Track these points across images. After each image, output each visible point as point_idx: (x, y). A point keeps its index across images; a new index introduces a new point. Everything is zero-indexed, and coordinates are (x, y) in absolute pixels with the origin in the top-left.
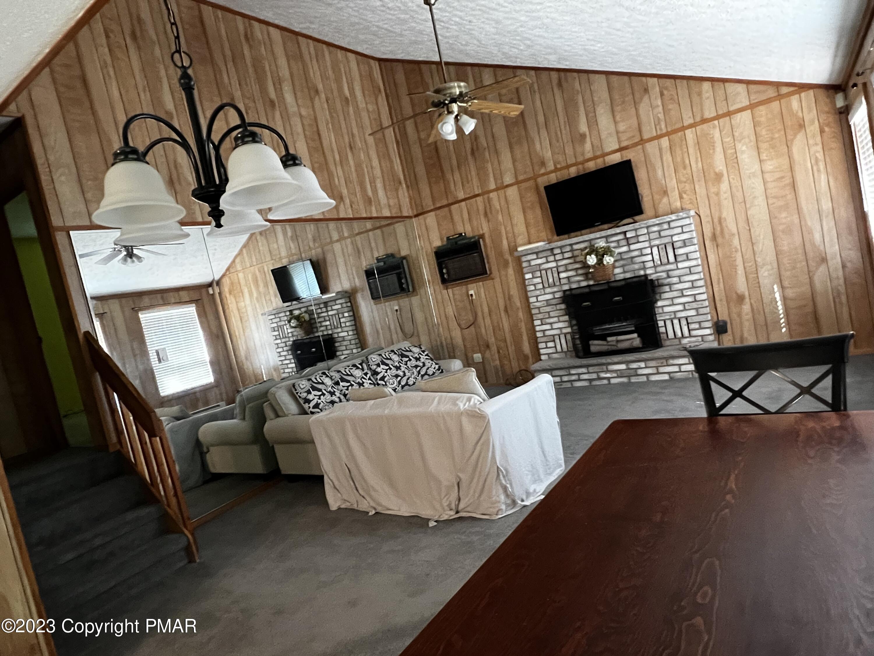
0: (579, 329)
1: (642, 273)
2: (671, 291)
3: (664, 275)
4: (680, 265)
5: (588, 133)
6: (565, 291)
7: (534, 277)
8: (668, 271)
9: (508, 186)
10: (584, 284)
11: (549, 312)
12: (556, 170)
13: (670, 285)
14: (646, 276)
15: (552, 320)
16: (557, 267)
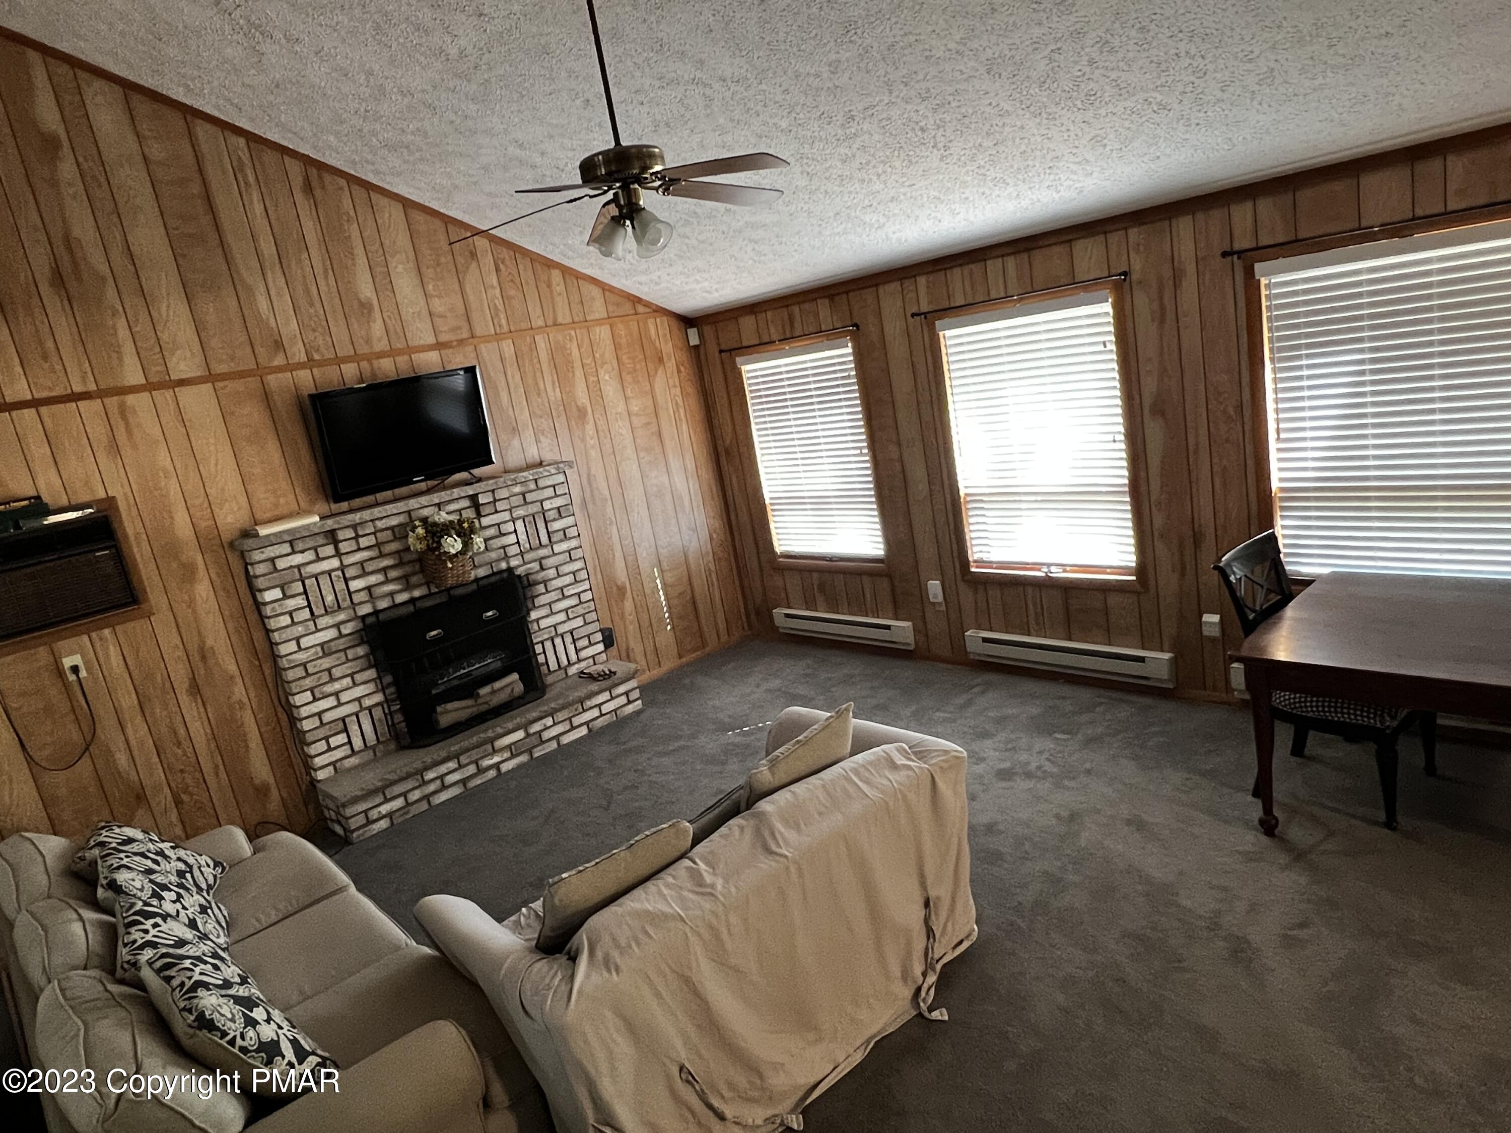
0: (398, 691)
1: (504, 565)
2: (547, 591)
3: (535, 566)
4: (557, 548)
5: (375, 302)
6: (363, 618)
7: (285, 597)
8: (540, 560)
9: (182, 383)
10: (402, 598)
11: (329, 670)
12: (310, 363)
13: (545, 582)
14: (510, 570)
15: (337, 686)
16: (342, 568)
